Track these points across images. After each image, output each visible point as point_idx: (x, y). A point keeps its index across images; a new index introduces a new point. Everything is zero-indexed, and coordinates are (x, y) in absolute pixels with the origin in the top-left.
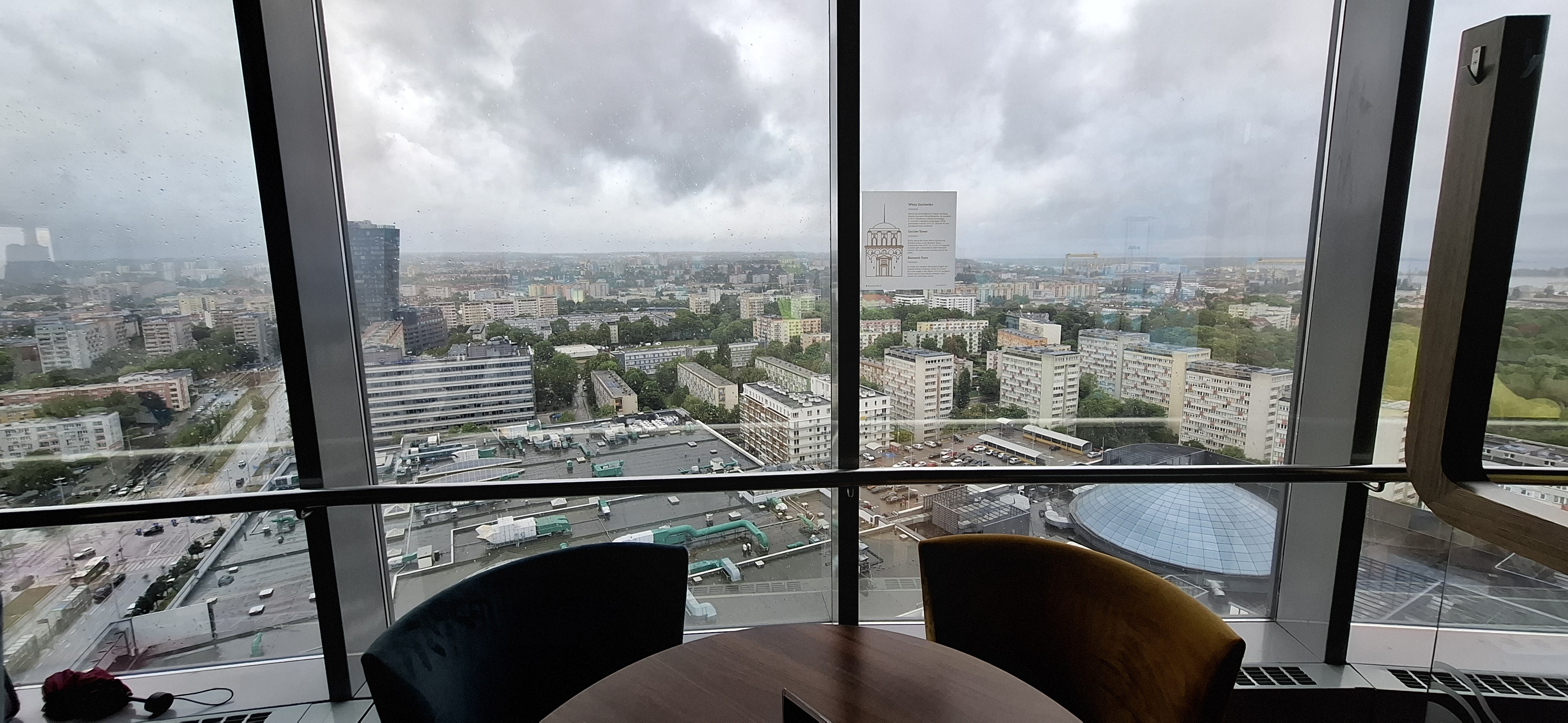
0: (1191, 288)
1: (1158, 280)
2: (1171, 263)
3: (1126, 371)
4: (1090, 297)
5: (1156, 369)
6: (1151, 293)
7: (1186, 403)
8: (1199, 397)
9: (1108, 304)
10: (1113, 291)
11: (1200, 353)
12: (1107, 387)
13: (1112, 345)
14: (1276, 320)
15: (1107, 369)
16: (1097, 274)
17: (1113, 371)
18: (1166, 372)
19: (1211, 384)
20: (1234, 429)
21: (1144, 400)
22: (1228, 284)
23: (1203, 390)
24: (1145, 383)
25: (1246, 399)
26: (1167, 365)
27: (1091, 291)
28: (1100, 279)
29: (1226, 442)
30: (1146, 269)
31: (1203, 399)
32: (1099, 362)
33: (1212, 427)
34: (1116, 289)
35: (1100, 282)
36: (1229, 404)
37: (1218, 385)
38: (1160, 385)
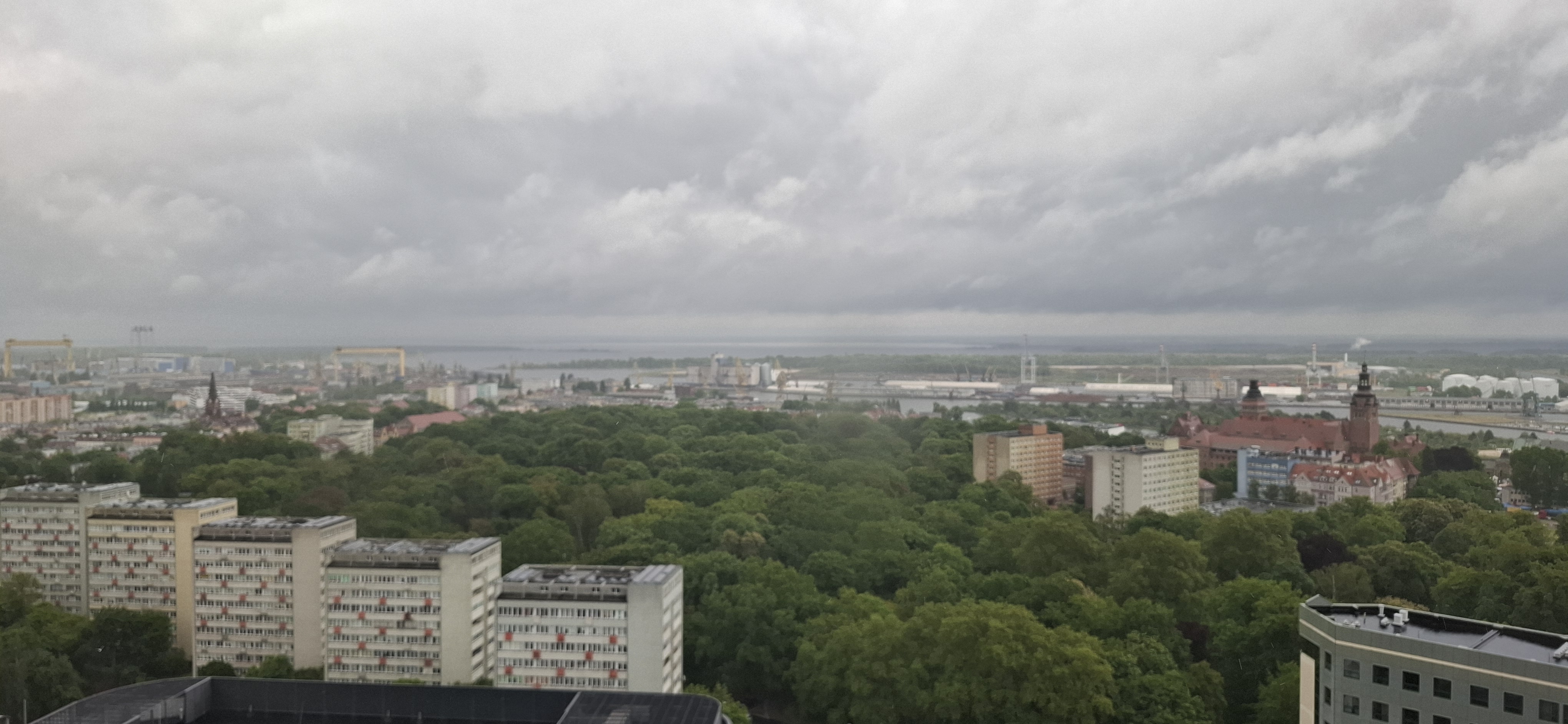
0: (237, 396)
1: (185, 386)
2: (207, 356)
3: (94, 557)
4: (55, 422)
5: (149, 546)
6: (173, 409)
7: (198, 597)
8: (216, 584)
9: (88, 433)
10: (103, 408)
11: (220, 507)
12: (66, 594)
13: (68, 512)
14: (354, 440)
15: (63, 560)
16: (74, 377)
17: (74, 560)
18: (166, 549)
19: (235, 557)
20: (274, 626)
21: (132, 606)
22: (296, 388)
23: (224, 570)
24: (131, 575)
25: (288, 572)
26: (167, 536)
27: (57, 411)
28: (81, 386)
29: (266, 651)
30: (169, 366)
31: (224, 585)
32: (46, 549)
33: (243, 630)
34: (108, 403)
35: (79, 392)
36: (264, 586)
37: (245, 558)
38: (158, 572)
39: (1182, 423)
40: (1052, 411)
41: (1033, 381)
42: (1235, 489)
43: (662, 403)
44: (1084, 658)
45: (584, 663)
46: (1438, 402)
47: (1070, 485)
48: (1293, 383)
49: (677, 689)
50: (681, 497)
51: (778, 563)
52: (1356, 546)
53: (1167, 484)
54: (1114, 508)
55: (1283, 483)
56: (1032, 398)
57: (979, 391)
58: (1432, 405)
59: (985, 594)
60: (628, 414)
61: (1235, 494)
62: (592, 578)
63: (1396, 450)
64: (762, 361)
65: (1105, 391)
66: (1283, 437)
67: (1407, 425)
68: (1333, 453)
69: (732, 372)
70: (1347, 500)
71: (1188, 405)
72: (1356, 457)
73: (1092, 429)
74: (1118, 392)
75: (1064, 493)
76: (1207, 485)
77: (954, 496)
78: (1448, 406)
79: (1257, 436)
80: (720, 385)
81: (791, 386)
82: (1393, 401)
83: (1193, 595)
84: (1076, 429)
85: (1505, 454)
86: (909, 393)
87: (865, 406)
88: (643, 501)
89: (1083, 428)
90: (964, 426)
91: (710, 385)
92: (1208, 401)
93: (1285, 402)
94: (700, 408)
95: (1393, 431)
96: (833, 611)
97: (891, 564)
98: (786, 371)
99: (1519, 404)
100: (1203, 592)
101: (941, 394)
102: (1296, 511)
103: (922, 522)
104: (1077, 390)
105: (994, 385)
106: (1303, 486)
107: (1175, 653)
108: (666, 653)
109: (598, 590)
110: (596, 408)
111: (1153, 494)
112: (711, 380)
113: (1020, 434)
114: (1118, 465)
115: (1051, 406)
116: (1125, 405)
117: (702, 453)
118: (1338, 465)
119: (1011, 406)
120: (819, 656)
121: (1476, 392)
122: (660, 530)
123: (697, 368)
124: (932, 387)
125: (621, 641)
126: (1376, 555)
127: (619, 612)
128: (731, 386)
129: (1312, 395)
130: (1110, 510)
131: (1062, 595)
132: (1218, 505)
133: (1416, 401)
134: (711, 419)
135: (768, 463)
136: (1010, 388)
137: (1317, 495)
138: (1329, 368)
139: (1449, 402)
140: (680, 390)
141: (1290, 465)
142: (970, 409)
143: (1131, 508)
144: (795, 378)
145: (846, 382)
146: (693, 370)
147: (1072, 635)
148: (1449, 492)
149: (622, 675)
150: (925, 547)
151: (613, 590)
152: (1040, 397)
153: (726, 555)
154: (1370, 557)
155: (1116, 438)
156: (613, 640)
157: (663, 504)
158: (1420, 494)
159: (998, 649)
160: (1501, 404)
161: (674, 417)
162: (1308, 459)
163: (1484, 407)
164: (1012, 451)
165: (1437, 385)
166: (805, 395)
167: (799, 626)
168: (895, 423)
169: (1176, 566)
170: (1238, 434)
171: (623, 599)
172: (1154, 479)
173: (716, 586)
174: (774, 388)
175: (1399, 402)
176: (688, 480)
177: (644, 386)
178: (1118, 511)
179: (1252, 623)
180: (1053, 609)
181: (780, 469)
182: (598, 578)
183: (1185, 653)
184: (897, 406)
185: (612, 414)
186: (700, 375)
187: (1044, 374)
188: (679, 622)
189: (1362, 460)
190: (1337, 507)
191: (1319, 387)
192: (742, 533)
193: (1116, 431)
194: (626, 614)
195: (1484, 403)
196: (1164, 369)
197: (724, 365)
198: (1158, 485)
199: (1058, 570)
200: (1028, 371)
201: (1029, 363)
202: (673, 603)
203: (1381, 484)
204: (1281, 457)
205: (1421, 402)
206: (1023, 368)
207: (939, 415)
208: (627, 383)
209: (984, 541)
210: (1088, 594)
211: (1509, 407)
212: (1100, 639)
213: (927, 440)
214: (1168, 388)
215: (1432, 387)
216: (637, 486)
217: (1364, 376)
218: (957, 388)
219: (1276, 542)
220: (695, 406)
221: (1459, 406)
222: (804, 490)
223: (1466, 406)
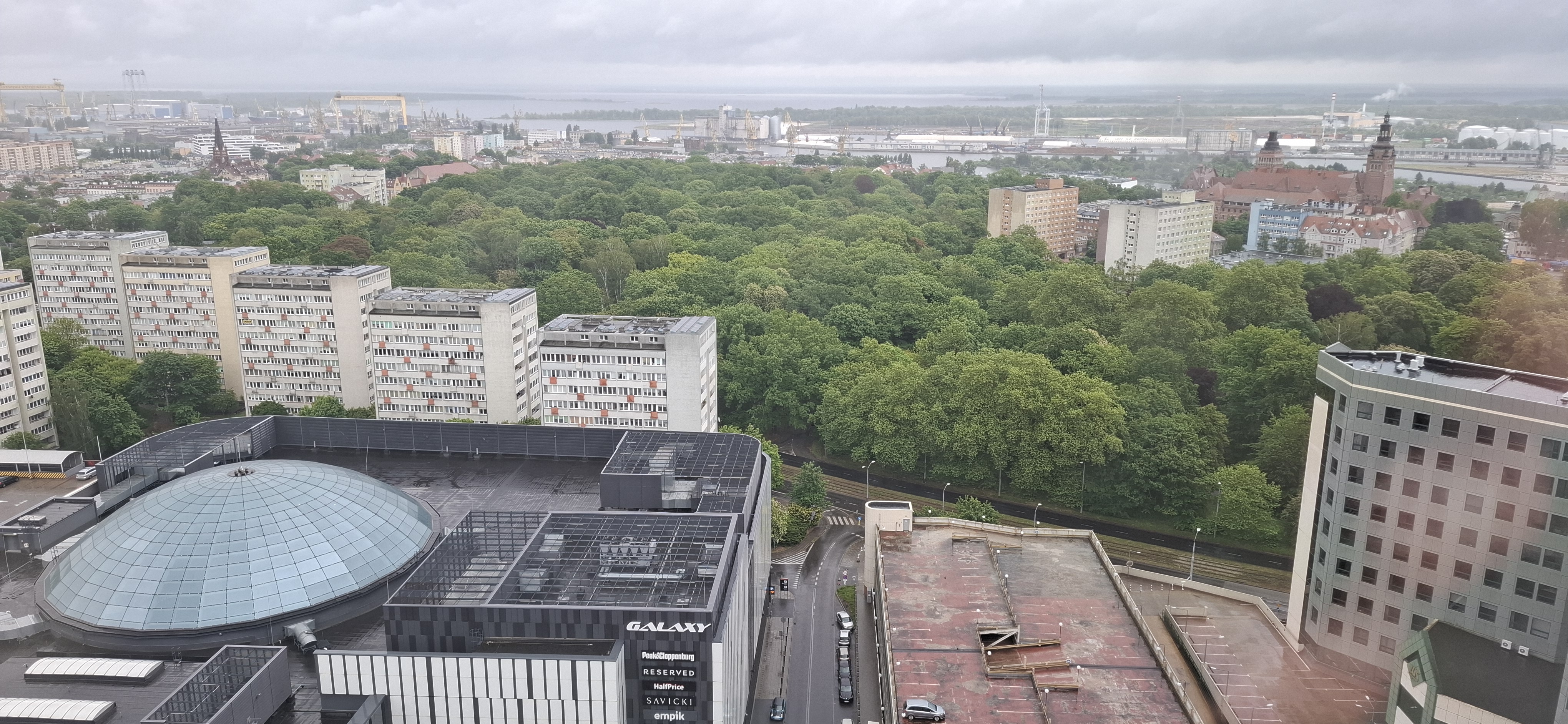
0: (242, 144)
1: (187, 133)
2: (205, 102)
3: (133, 303)
4: (61, 169)
5: (187, 293)
6: (178, 157)
7: (244, 342)
8: (260, 329)
9: (98, 181)
10: (107, 156)
11: (253, 255)
12: (108, 338)
13: (100, 258)
14: (368, 190)
15: (101, 306)
16: (70, 123)
17: (112, 306)
18: (204, 296)
19: (276, 304)
20: (322, 370)
21: (178, 350)
22: (299, 136)
23: (265, 316)
24: (172, 320)
25: (330, 319)
26: (204, 282)
27: (61, 158)
28: (79, 132)
29: (315, 392)
30: (166, 112)
31: (268, 330)
32: (82, 295)
33: (290, 374)
34: (111, 150)
35: (79, 139)
36: (307, 331)
37: (285, 304)
38: (198, 318)
39: (1197, 176)
40: (1064, 165)
41: (1046, 134)
42: (1245, 242)
43: (671, 156)
44: (1099, 401)
45: (626, 405)
46: (1452, 154)
47: (1082, 239)
48: (1308, 134)
49: (714, 429)
50: (702, 252)
51: (802, 316)
52: (1364, 296)
53: (1180, 237)
54: (1126, 261)
55: (1293, 236)
56: (1045, 152)
57: (991, 145)
58: (1446, 157)
59: (1002, 343)
60: (642, 168)
61: (1244, 246)
62: (631, 328)
63: (1408, 202)
64: (771, 114)
65: (1118, 144)
66: (1297, 190)
67: (1419, 177)
68: (1346, 205)
69: (741, 125)
70: (1358, 252)
71: (1201, 157)
72: (1368, 209)
73: (1106, 183)
74: (1131, 144)
75: (1076, 247)
76: (1218, 238)
77: (969, 251)
78: (1462, 158)
79: (1270, 188)
80: (729, 139)
81: (801, 140)
82: (1407, 152)
83: (1202, 342)
84: (1090, 183)
85: (1516, 207)
86: (920, 147)
87: (877, 161)
88: (666, 255)
89: (1096, 181)
90: (978, 180)
91: (719, 138)
92: (1223, 153)
93: (1299, 154)
94: (712, 162)
95: (1404, 183)
96: (855, 360)
97: (909, 316)
98: (795, 124)
99: (1534, 156)
100: (1212, 340)
101: (952, 148)
102: (1305, 262)
103: (939, 276)
104: (1090, 143)
105: (1007, 139)
106: (1312, 237)
107: (1182, 396)
108: (703, 397)
109: (637, 339)
110: (606, 161)
111: (1165, 247)
112: (720, 134)
113: (1037, 189)
114: (1133, 218)
115: (1064, 159)
116: (1137, 158)
117: (719, 209)
118: (1349, 218)
119: (1023, 160)
120: (843, 400)
121: (1492, 143)
122: (685, 283)
123: (706, 120)
124: (944, 141)
125: (661, 386)
126: (1382, 305)
127: (658, 359)
128: (741, 139)
129: (1326, 147)
130: (1121, 263)
131: (1077, 344)
132: (1227, 258)
133: (1430, 153)
134: (724, 174)
135: (786, 218)
136: (1023, 141)
137: (1326, 247)
138: (1345, 119)
139: (1464, 154)
140: (689, 144)
141: (1302, 217)
142: (983, 164)
143: (1143, 261)
144: (804, 131)
145: (857, 137)
146: (701, 123)
147: (1087, 380)
148: (1457, 244)
149: (662, 416)
150: (942, 300)
151: (652, 338)
152: (1052, 150)
153: (752, 307)
154: (1376, 307)
155: (1128, 191)
156: (653, 385)
157: (684, 258)
158: (1428, 246)
159: (1016, 393)
160: (1517, 155)
161: (687, 172)
162: (1320, 211)
163: (1498, 159)
164: (1027, 206)
165: (1452, 135)
166: (817, 150)
167: (823, 373)
168: (907, 179)
169: (1187, 316)
170: (1252, 186)
171: (662, 347)
172: (1168, 232)
173: (743, 336)
174: (785, 142)
175: (1413, 153)
176: (709, 235)
177: (650, 139)
178: (1130, 264)
179: (1259, 369)
180: (1069, 357)
181: (798, 225)
182: (636, 328)
183: (1192, 397)
184: (908, 161)
185: (625, 168)
186: (708, 128)
187: (1057, 127)
188: (713, 368)
189: (1374, 213)
190: (1346, 258)
191: (1334, 139)
192: (765, 287)
193: (1128, 185)
194: (664, 361)
195: (1499, 155)
196: (1179, 120)
197: (732, 118)
198: (1171, 238)
199: (1072, 320)
200: (1042, 124)
201: (1043, 115)
202: (709, 351)
203: (1390, 236)
204: (1293, 209)
205: (1436, 153)
206: (1037, 120)
207: (952, 170)
208: (635, 135)
209: (1000, 294)
210: (1103, 343)
211: (1523, 159)
212: (1113, 385)
213: (941, 195)
214: (1184, 140)
215: (1448, 139)
216: (660, 241)
217: (1385, 127)
218: (970, 142)
219: (1286, 292)
220: (707, 160)
221: (1473, 158)
222: (824, 245)
223: (1480, 158)
